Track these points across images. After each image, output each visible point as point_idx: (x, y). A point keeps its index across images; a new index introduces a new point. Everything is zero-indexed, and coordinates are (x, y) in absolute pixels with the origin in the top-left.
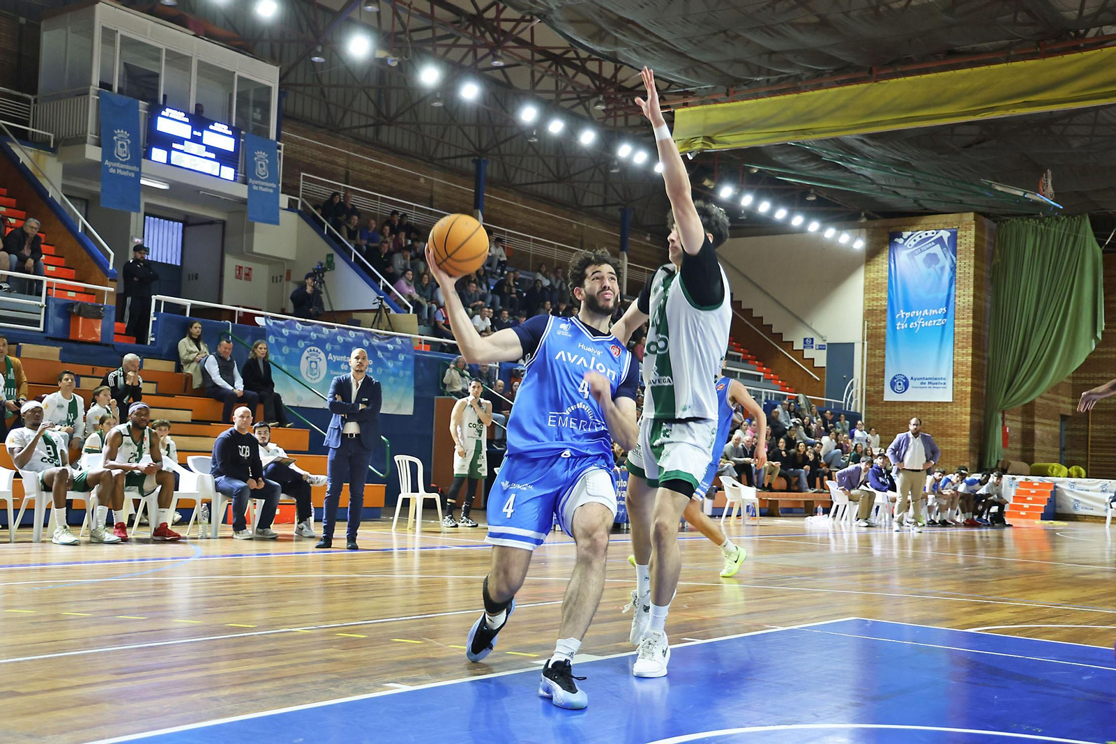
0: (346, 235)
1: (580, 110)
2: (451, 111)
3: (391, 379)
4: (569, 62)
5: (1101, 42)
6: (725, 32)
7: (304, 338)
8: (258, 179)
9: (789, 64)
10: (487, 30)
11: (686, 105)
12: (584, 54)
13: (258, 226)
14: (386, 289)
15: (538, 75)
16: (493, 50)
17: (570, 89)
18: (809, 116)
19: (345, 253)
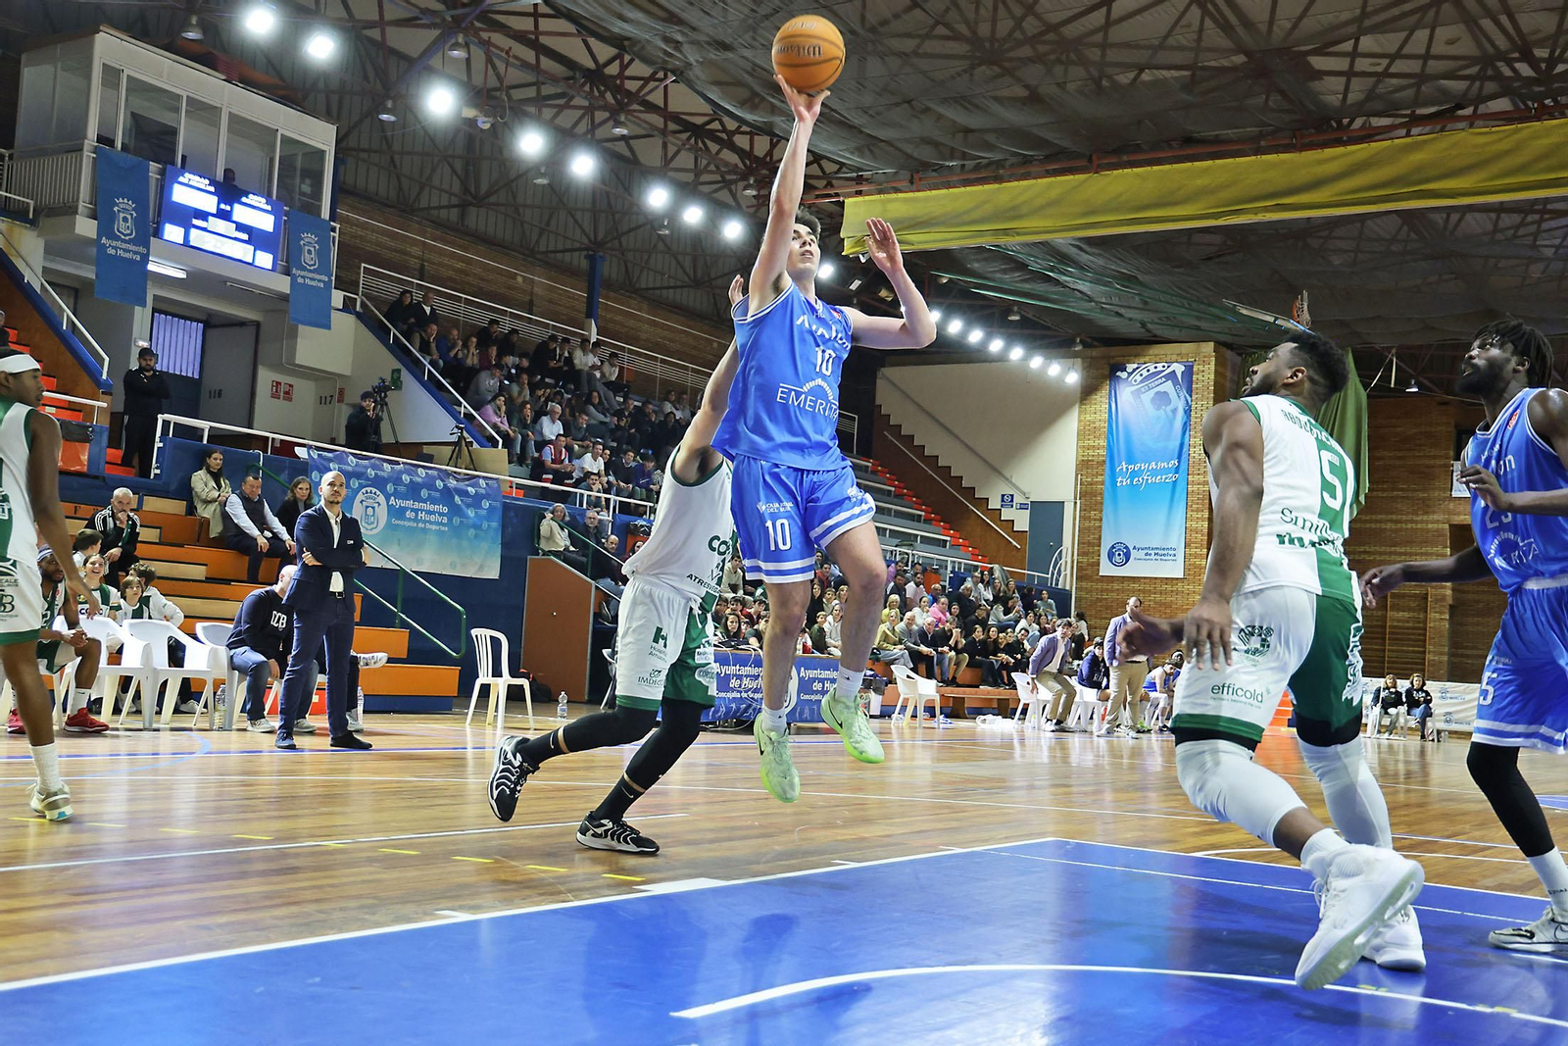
0: (418, 345)
1: (724, 195)
2: (559, 193)
3: (472, 532)
4: (712, 135)
5: (1368, 135)
6: (909, 102)
7: (358, 475)
8: (304, 269)
9: (990, 147)
10: (608, 88)
11: (859, 193)
12: (731, 125)
13: (301, 328)
14: (469, 417)
15: (672, 150)
16: (615, 115)
17: (712, 167)
18: (1014, 212)
19: (415, 368)
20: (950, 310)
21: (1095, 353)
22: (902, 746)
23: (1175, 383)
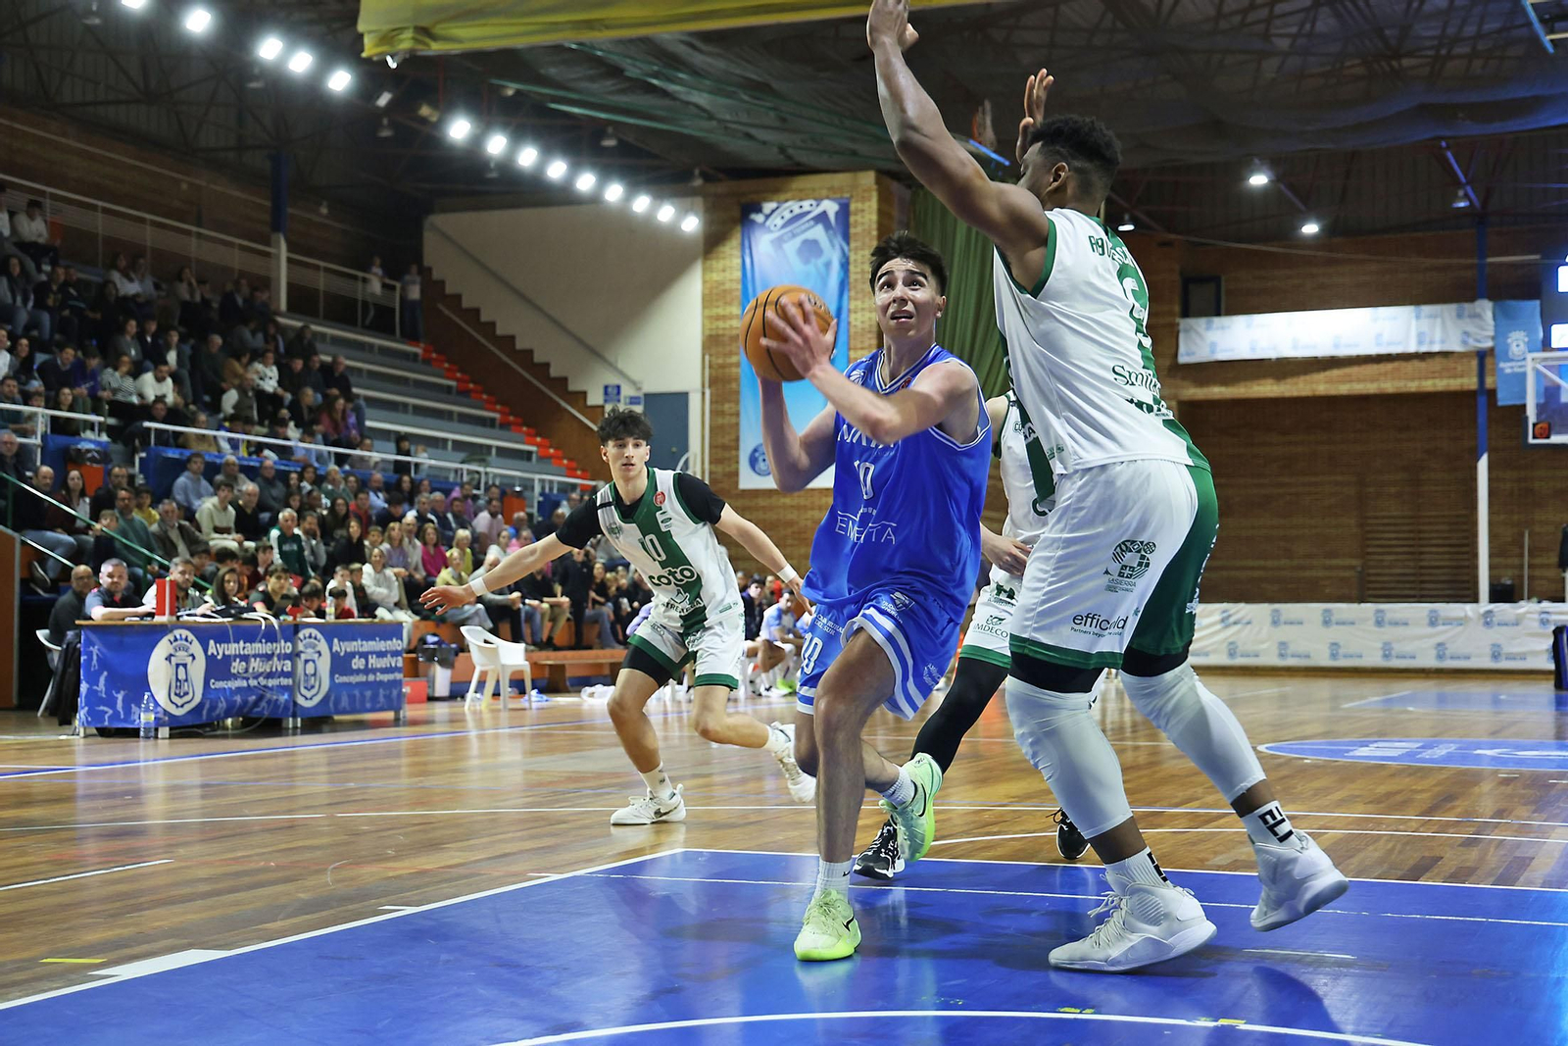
20: (519, 135)
21: (721, 188)
22: (481, 738)
23: (827, 226)
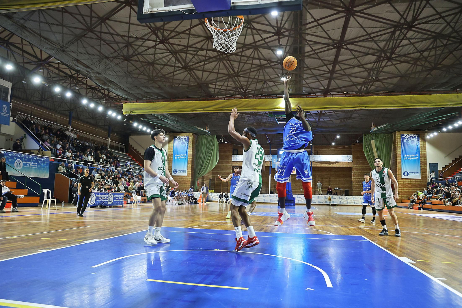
1: (99, 101)
2: (63, 99)
3: (42, 168)
4: (96, 89)
5: (218, 99)
6: (136, 86)
7: (16, 157)
8: (3, 112)
9: (152, 96)
10: (74, 79)
11: (126, 103)
12: (100, 88)
13: (2, 125)
14: (42, 144)
15: (87, 92)
16: (76, 85)
17: (96, 96)
18: (156, 108)
19: (30, 134)
20: (144, 125)
21: (171, 134)
22: (134, 209)
23: (186, 140)
